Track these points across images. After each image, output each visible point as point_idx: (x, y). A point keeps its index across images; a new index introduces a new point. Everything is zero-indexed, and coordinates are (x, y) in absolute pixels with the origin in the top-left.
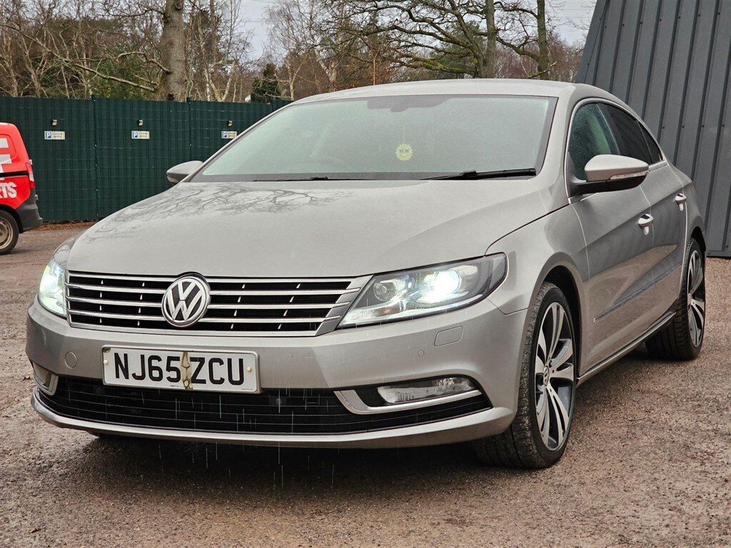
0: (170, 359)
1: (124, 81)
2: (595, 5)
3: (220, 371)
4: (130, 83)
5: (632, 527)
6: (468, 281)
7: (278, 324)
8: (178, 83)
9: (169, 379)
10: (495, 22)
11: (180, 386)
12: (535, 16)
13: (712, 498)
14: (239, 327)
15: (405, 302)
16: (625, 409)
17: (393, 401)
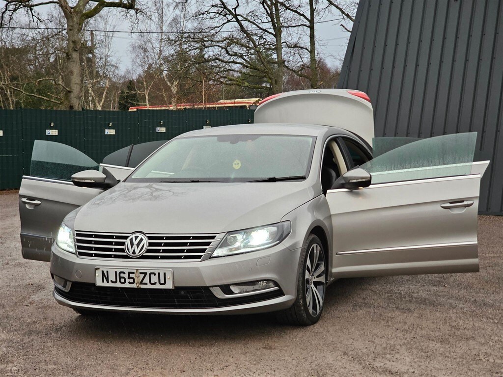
0: (130, 273)
1: (41, 97)
2: (347, 44)
3: (154, 279)
4: (44, 98)
5: (350, 349)
6: (273, 234)
7: (182, 256)
8: (77, 98)
9: (129, 283)
10: (283, 55)
11: (134, 286)
12: (309, 51)
13: (390, 336)
14: (163, 258)
15: (242, 245)
16: (353, 298)
17: (237, 292)
